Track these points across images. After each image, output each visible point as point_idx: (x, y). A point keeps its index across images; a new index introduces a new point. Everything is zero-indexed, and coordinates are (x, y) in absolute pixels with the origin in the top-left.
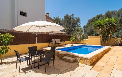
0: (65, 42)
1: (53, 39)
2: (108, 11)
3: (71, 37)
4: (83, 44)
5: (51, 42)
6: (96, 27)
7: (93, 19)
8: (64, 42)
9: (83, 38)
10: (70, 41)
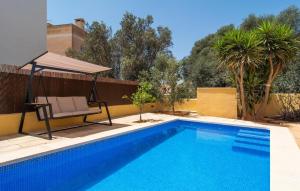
0: (110, 108)
1: (41, 96)
2: (250, 16)
3: (134, 89)
4: (180, 114)
5: (34, 109)
6: (225, 56)
7: (208, 38)
8: (104, 109)
9: (181, 95)
10: (131, 103)
